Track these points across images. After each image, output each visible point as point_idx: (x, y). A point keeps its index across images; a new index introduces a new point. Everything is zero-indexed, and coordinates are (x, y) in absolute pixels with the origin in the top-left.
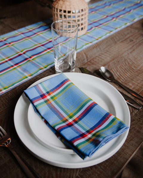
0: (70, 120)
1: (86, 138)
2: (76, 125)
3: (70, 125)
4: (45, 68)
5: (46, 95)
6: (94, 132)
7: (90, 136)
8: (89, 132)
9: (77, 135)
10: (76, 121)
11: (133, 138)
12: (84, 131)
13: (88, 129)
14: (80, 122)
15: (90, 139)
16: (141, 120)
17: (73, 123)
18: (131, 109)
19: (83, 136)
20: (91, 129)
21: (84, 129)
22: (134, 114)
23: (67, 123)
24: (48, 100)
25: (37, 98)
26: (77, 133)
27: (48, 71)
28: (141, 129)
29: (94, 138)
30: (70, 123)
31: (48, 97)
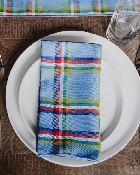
0: (61, 107)
1: (56, 137)
2: (61, 116)
3: (56, 112)
4: (102, 11)
5: (63, 60)
6: (67, 137)
7: (61, 137)
8: (64, 133)
9: (51, 127)
10: (65, 112)
11: (104, 168)
12: (61, 128)
13: (67, 129)
14: (67, 116)
15: (58, 140)
16: (132, 160)
17: (61, 111)
18: (136, 142)
19: (55, 132)
20: (70, 131)
21: (64, 126)
22: (133, 148)
23: (56, 107)
24: (60, 68)
25: (50, 58)
26: (54, 125)
27: (100, 19)
28: (120, 167)
29: (61, 143)
30: (59, 109)
31: (63, 65)
